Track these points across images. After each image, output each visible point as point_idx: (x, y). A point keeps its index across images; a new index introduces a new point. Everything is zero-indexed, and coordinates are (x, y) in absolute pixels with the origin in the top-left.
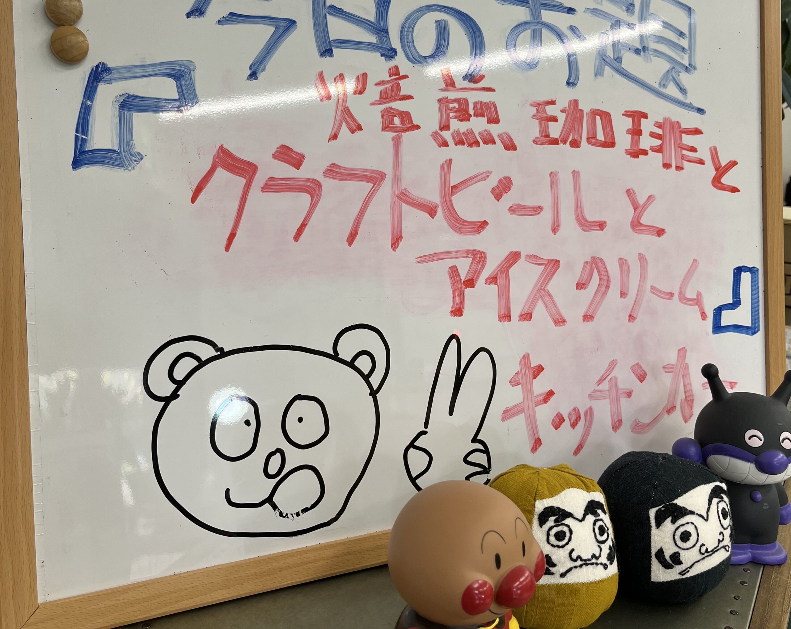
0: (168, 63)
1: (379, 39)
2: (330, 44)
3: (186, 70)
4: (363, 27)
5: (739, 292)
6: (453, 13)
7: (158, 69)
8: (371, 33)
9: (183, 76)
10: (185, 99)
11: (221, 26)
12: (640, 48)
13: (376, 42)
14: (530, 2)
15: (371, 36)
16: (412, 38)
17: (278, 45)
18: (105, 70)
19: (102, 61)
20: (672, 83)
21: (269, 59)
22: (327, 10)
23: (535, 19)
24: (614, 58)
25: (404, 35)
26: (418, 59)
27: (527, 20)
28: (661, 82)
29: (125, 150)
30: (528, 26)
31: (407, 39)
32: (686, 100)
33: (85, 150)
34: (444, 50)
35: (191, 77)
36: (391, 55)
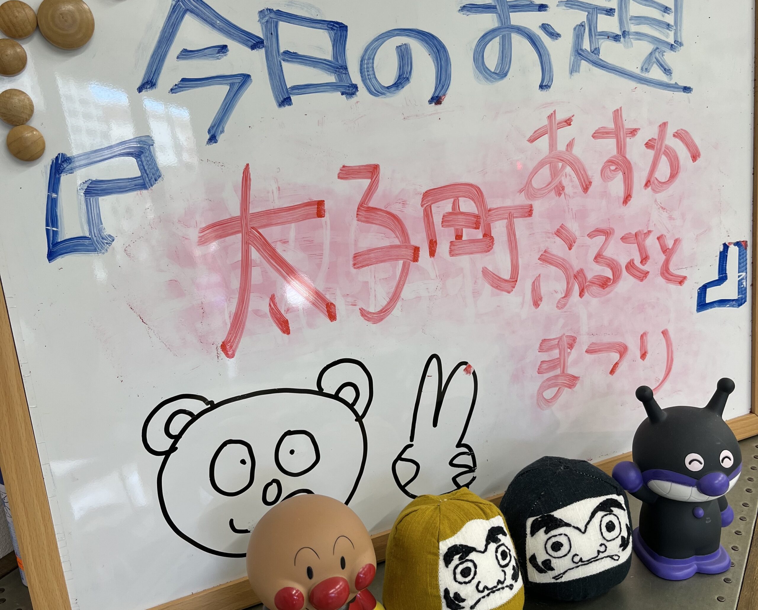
0: (125, 142)
1: (338, 78)
2: (287, 92)
3: (145, 146)
4: (320, 68)
5: (726, 268)
6: (415, 34)
7: (117, 150)
8: (329, 73)
9: (143, 153)
10: (147, 175)
11: (174, 94)
12: (619, 33)
13: (335, 81)
14: (498, 7)
15: (330, 76)
16: (373, 70)
17: (234, 103)
18: (65, 160)
19: (61, 152)
20: (655, 65)
21: (227, 119)
22: (282, 57)
23: (504, 24)
24: (591, 50)
25: (364, 68)
26: (381, 91)
27: (494, 27)
28: (643, 66)
29: (96, 235)
30: (496, 33)
31: (368, 71)
32: (670, 81)
33: (58, 242)
34: (408, 76)
35: (150, 152)
36: (352, 92)
